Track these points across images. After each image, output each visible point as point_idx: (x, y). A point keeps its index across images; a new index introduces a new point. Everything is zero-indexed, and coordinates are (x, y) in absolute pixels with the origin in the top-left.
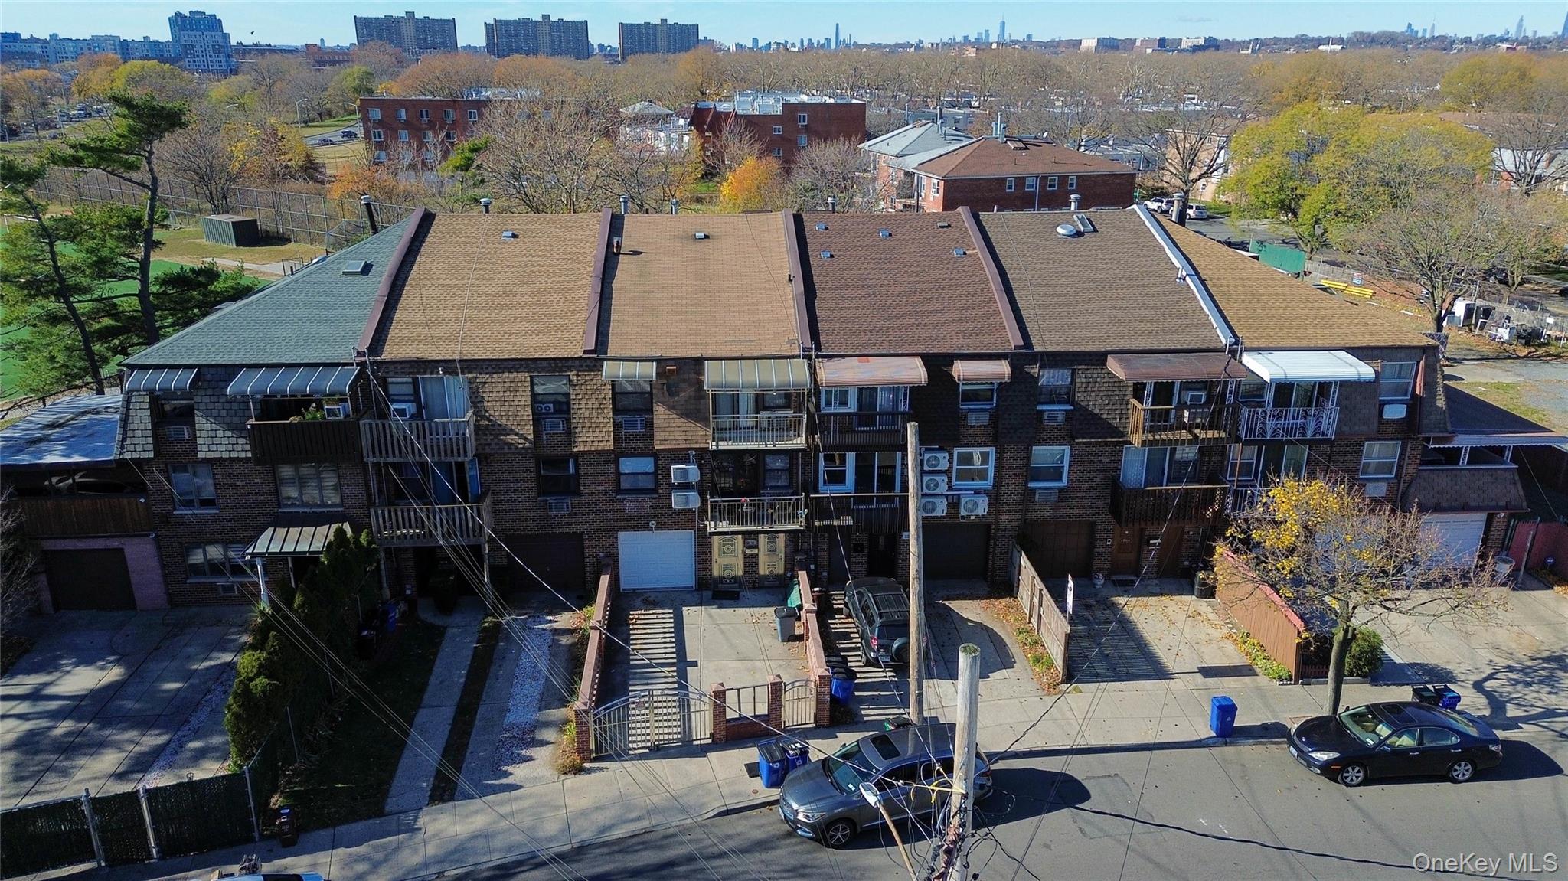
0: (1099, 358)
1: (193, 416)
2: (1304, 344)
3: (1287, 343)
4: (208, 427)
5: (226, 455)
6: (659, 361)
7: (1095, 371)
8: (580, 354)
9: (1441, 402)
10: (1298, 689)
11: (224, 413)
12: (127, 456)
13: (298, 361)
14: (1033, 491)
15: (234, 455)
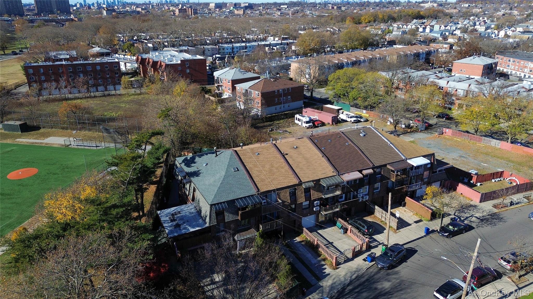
0: (385, 165)
1: (224, 212)
2: (416, 156)
3: (413, 157)
4: (227, 214)
5: (231, 220)
6: (313, 181)
7: (385, 168)
8: (297, 183)
9: (436, 163)
10: (431, 222)
11: (230, 211)
12: (211, 225)
13: (245, 196)
14: (374, 193)
15: (233, 219)
